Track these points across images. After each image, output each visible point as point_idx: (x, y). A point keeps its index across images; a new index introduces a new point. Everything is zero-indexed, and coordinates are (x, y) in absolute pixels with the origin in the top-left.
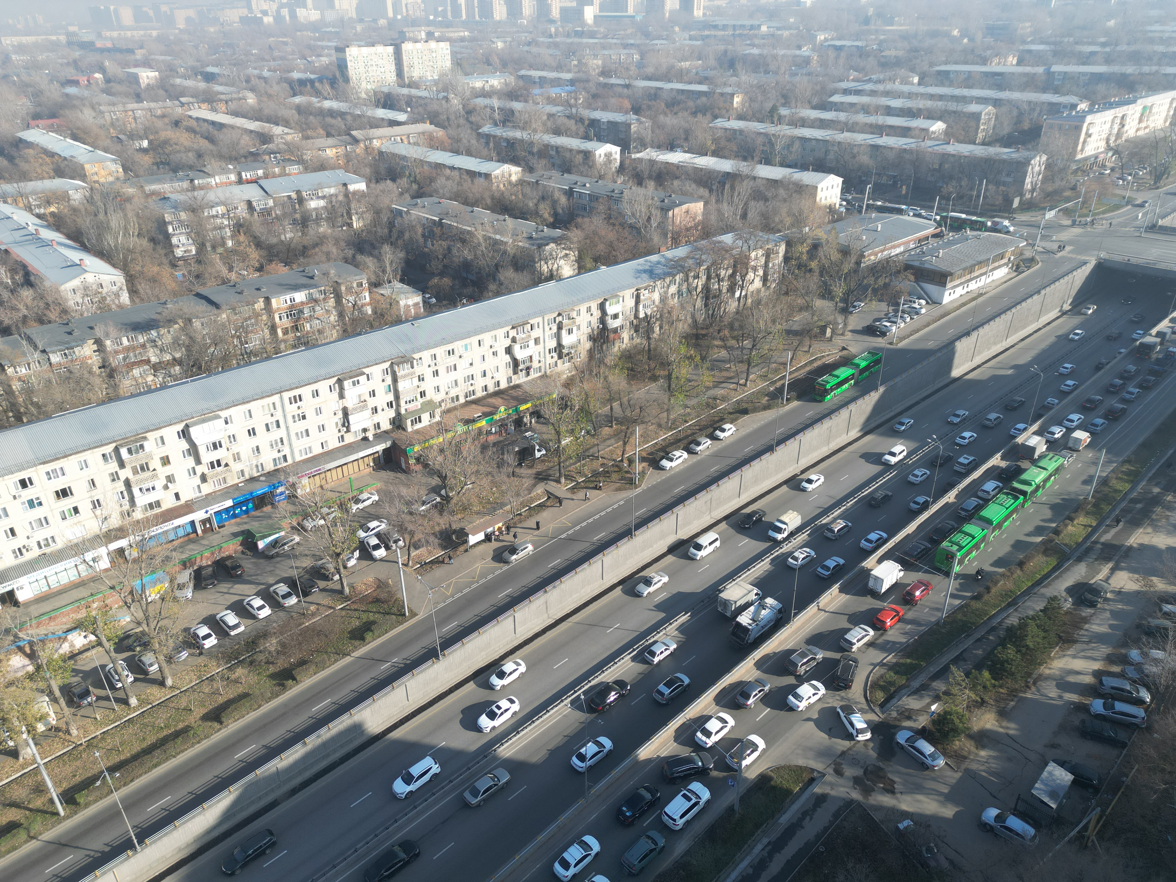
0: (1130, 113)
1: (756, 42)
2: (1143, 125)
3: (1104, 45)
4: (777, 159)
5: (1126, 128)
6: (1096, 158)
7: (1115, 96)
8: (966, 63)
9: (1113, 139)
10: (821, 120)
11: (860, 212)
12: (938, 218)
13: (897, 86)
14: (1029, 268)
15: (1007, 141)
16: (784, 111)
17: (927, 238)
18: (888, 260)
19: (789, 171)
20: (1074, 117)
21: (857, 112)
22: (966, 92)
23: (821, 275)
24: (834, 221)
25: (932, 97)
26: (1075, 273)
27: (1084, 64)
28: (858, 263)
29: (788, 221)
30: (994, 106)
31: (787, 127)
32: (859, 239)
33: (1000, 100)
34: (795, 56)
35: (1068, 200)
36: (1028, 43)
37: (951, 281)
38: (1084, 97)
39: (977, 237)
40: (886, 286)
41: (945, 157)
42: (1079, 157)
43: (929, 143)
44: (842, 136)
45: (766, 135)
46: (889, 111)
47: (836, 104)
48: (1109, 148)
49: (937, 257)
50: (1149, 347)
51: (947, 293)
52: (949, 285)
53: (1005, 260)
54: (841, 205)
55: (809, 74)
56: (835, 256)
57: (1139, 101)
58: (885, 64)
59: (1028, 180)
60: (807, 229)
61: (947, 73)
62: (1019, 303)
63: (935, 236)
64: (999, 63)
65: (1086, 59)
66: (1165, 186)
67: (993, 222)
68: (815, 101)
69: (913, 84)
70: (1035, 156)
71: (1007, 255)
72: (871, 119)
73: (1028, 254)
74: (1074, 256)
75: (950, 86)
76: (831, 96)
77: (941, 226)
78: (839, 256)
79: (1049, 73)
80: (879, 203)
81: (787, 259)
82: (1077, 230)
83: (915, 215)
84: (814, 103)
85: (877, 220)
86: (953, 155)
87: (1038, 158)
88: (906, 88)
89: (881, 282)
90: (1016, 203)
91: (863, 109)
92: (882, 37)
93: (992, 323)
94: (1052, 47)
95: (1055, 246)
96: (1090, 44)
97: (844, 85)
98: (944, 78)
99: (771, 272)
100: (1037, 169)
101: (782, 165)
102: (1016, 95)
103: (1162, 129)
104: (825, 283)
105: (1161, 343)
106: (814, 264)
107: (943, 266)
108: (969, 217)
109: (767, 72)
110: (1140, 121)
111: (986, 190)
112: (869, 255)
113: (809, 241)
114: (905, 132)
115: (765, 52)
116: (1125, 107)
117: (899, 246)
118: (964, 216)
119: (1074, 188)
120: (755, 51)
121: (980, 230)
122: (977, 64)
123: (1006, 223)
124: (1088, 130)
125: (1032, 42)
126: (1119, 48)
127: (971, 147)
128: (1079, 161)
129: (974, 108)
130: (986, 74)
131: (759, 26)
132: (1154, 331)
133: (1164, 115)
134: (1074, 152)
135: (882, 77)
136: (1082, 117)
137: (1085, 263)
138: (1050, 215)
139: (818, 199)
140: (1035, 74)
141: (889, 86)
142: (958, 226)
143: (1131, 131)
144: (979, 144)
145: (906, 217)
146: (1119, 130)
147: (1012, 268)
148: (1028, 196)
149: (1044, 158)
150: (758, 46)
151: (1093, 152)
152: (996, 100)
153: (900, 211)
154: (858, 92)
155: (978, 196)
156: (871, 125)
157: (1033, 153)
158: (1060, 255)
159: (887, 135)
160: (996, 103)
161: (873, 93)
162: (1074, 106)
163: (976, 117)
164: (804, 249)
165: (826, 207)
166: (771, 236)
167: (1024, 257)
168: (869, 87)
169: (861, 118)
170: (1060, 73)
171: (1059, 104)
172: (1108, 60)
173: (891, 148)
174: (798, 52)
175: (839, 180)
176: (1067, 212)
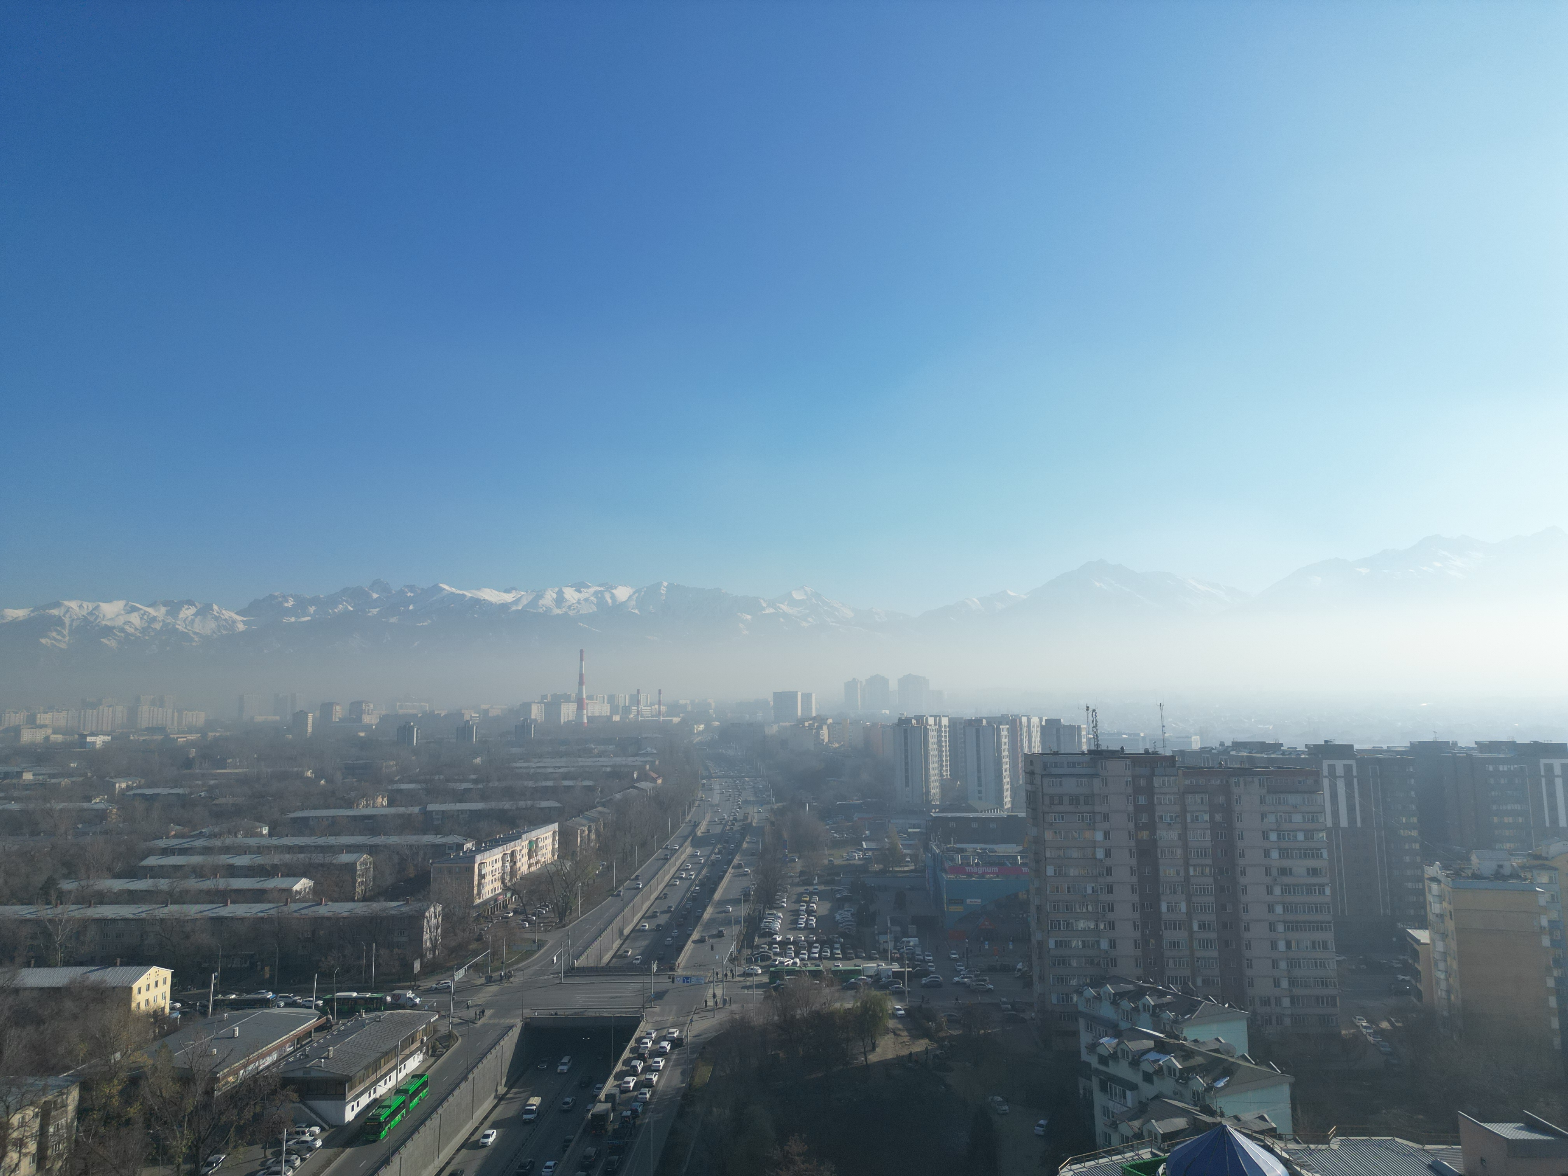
0: (518, 848)
1: (16, 794)
2: (534, 860)
3: (475, 782)
4: (59, 955)
5: (518, 865)
6: (496, 900)
7: (499, 833)
8: (327, 807)
9: (508, 878)
10: (130, 892)
11: (204, 1014)
12: (320, 1003)
13: (240, 839)
14: (447, 1048)
15: (392, 893)
16: (67, 885)
17: (308, 1034)
18: (256, 1078)
19: (79, 971)
20: (462, 858)
21: (186, 877)
22: (332, 840)
23: (148, 1126)
24: (164, 1035)
25: (290, 849)
26: (502, 1043)
27: (460, 801)
28: (209, 1093)
29: (82, 1049)
30: (370, 854)
31: (74, 907)
32: (206, 1054)
33: (376, 846)
34: (82, 810)
35: (476, 954)
36: (396, 782)
37: (351, 1089)
38: (469, 836)
39: (376, 1020)
40: (257, 1118)
41: (319, 920)
42: (478, 901)
43: (293, 906)
44: (166, 910)
45: (37, 922)
46: (233, 871)
47: (151, 868)
48: (506, 888)
49: (326, 1058)
50: (601, 1118)
51: (348, 1108)
52: (350, 1096)
53: (417, 1044)
54: (172, 1009)
55: (106, 833)
56: (170, 1089)
57: (524, 836)
58: (219, 814)
59: (426, 936)
60: (118, 1055)
61: (307, 819)
62: (445, 1099)
63: (319, 1029)
64: (367, 806)
65: (462, 796)
66: (570, 922)
67: (393, 997)
68: (119, 867)
69: (262, 836)
70: (428, 908)
71: (419, 1036)
72: (208, 884)
73: (443, 1030)
74: (496, 1021)
75: (311, 835)
76: (143, 859)
77: (326, 1014)
78: (177, 1087)
79: (426, 813)
80: (233, 996)
81: (82, 1112)
82: (494, 988)
83: (287, 1005)
84: (117, 870)
85: (232, 1021)
86: (329, 918)
87: (432, 909)
88: (252, 841)
89: (248, 1114)
90: (417, 966)
91: (194, 872)
92: (212, 782)
93: (416, 1136)
94: (424, 785)
95: (471, 1013)
96: (461, 781)
97: (163, 843)
98: (302, 826)
99: (52, 1141)
100: (433, 921)
101: (68, 963)
102: (393, 840)
103: (552, 863)
104: (156, 1138)
105: (614, 1109)
106: (133, 1111)
107: (338, 1070)
108: (361, 995)
109: (34, 833)
110: (530, 857)
111: (377, 956)
112: (226, 1076)
113: (123, 1075)
114: (258, 896)
115: (31, 806)
116: (512, 844)
117: (269, 1053)
118: (355, 994)
119: (479, 939)
120: (14, 806)
121: (379, 1010)
122: (341, 807)
123: (410, 994)
124: (480, 871)
125: (401, 781)
126: (491, 785)
127: (349, 906)
128: (478, 906)
129: (345, 858)
130: (354, 818)
131: (19, 774)
132: (602, 1096)
133: (550, 848)
134: (471, 897)
135: (217, 830)
136: (470, 858)
137: (511, 1028)
138: (459, 975)
139: (134, 1005)
140: (410, 815)
141: (229, 841)
142: (348, 1009)
143: (523, 865)
144: (358, 901)
145: (275, 1010)
146: (511, 867)
147: (427, 1052)
148: (429, 956)
149: (439, 908)
150: (17, 800)
151: (491, 895)
152: (371, 846)
153: (265, 1003)
154: (183, 851)
155: (369, 966)
156: (208, 892)
157: (425, 904)
158: (480, 1022)
159: (233, 902)
160: (372, 850)
161: (206, 851)
162: (460, 847)
163: (350, 868)
164: (115, 1088)
165: (148, 1015)
166: (51, 1081)
167: (439, 1035)
168: (199, 843)
169: (193, 884)
170: (437, 812)
171: (444, 845)
172: (484, 796)
173: (242, 919)
174: (86, 805)
175: (167, 973)
176: (476, 968)
